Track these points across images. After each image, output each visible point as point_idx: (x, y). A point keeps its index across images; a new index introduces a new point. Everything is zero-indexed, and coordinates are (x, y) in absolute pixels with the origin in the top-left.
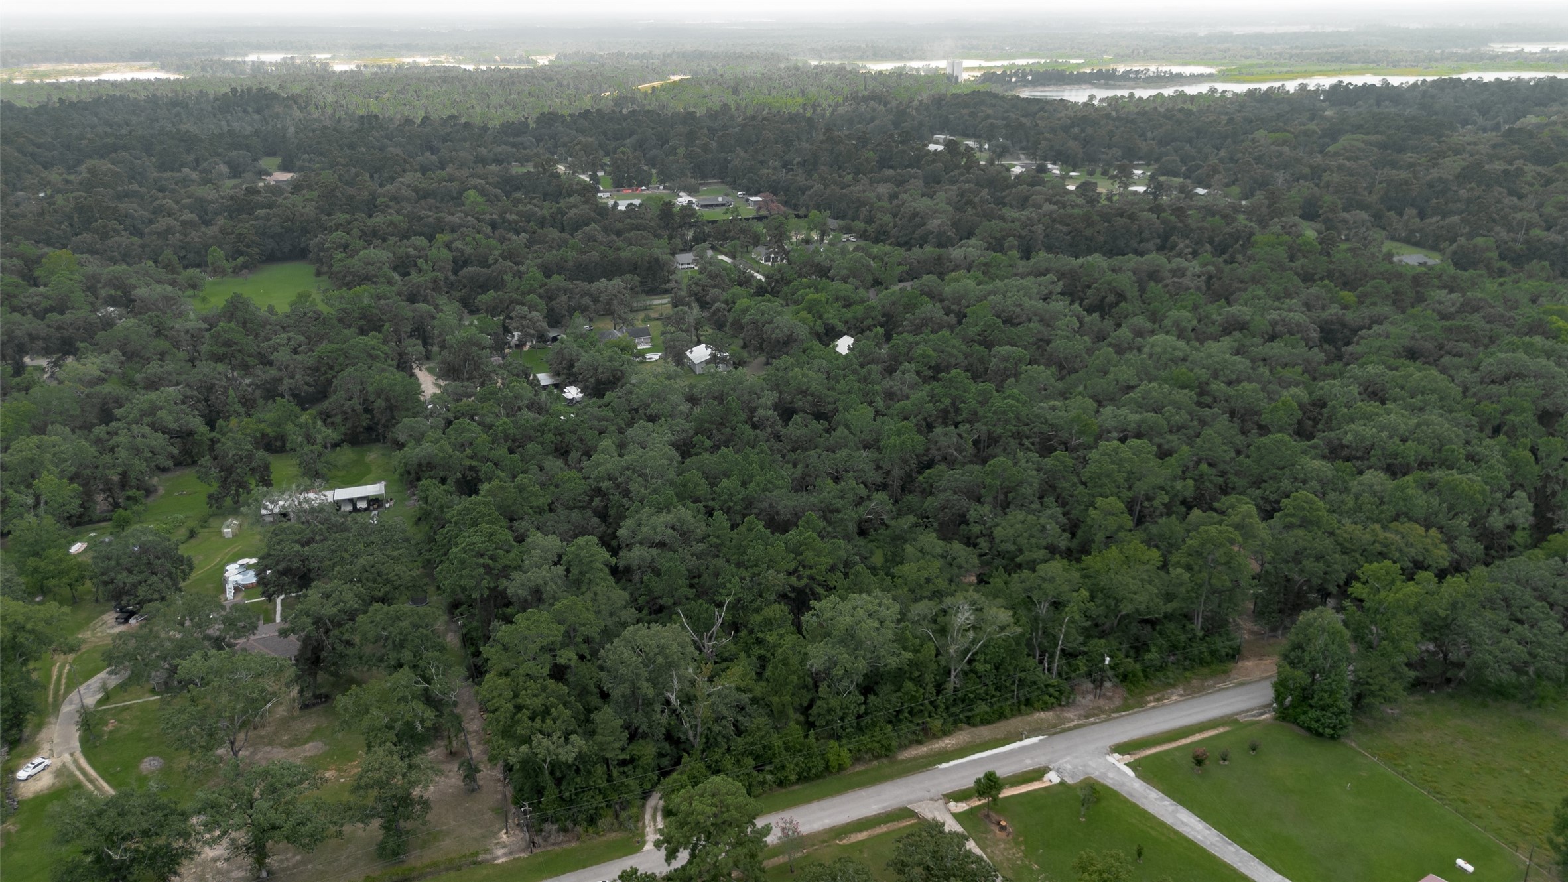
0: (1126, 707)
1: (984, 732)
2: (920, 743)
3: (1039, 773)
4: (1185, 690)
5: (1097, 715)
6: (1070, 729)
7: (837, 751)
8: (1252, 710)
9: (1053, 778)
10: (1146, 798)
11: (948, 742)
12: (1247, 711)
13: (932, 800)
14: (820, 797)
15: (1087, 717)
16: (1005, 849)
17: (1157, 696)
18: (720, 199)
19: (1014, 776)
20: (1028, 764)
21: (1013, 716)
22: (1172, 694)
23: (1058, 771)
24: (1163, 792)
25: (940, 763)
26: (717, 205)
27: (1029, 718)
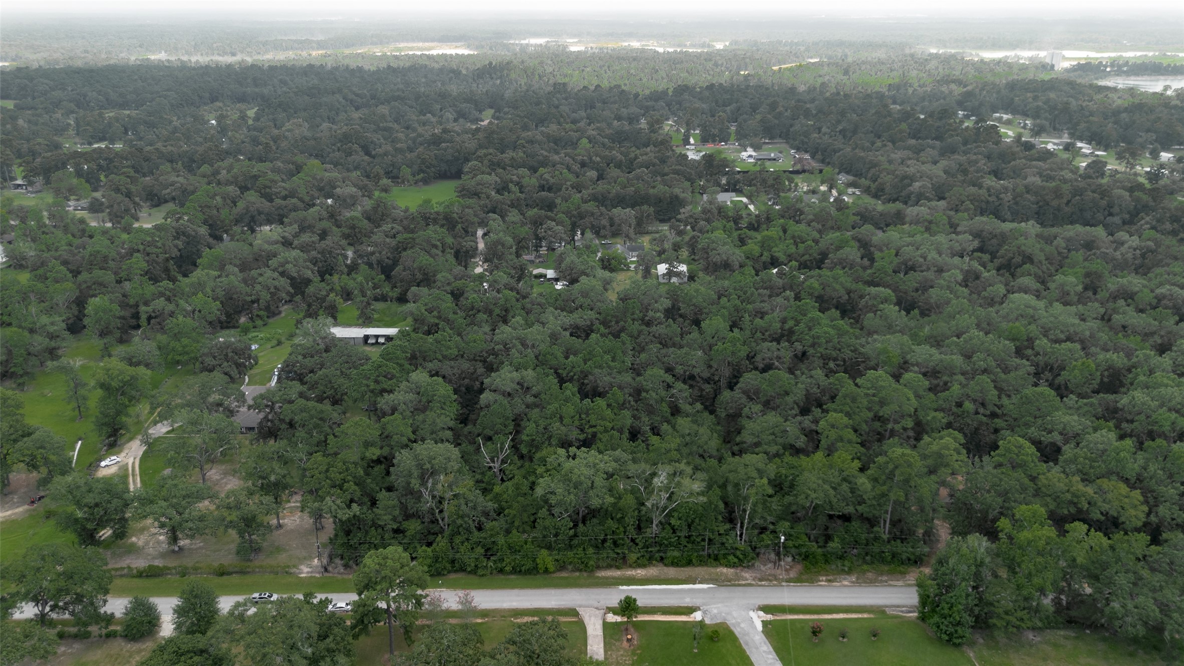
0: (798, 580)
1: (672, 572)
2: (618, 568)
3: (690, 610)
4: (858, 579)
5: (771, 581)
6: (739, 585)
7: (545, 557)
8: (903, 607)
9: (697, 616)
10: (757, 648)
11: (640, 572)
12: (898, 606)
13: (597, 608)
14: (522, 587)
15: (761, 580)
16: (622, 655)
17: (829, 578)
18: (772, 155)
19: (669, 607)
20: (687, 601)
21: (700, 565)
22: (845, 579)
23: (705, 612)
24: (774, 648)
25: (622, 585)
26: (769, 160)
27: (712, 570)
